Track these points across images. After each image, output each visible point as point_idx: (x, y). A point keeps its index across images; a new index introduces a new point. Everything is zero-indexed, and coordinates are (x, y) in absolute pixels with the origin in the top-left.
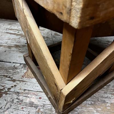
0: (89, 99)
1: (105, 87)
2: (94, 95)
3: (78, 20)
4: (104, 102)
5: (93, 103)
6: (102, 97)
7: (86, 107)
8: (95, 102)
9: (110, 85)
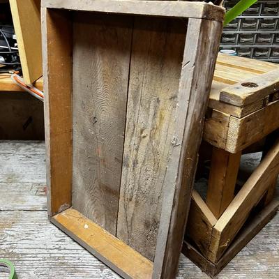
0: (245, 248)
1: (264, 229)
2: (251, 242)
3: (235, 147)
5: (252, 253)
7: (244, 260)
8: (254, 251)
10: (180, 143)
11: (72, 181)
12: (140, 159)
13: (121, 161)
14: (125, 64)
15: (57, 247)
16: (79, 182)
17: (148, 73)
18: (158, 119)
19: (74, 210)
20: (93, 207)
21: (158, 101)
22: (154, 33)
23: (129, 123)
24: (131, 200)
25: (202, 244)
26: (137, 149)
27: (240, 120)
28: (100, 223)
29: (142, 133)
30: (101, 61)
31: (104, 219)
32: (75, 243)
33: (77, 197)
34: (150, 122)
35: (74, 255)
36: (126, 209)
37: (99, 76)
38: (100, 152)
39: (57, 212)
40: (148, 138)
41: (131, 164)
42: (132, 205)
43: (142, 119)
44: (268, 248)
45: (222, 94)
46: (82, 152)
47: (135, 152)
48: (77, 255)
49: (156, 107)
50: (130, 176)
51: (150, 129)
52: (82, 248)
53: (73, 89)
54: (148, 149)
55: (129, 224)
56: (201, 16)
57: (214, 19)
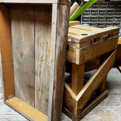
0: (92, 110)
1: (102, 102)
2: (95, 108)
3: (79, 62)
4: (102, 111)
5: (95, 112)
6: (101, 108)
7: (91, 115)
8: (96, 111)
9: (104, 101)
10: (54, 60)
11: (14, 84)
12: (42, 71)
13: (34, 73)
14: (32, 27)
15: (7, 114)
16: (17, 84)
17: (43, 31)
18: (48, 52)
19: (16, 98)
20: (24, 95)
21: (47, 43)
22: (44, 13)
23: (36, 55)
24: (39, 90)
25: (71, 108)
26: (40, 66)
27: (79, 49)
28: (27, 102)
29: (42, 59)
30: (23, 27)
31: (29, 100)
32: (16, 112)
33: (17, 91)
34: (45, 53)
35: (15, 117)
36: (38, 95)
37: (23, 34)
38: (25, 69)
39: (8, 99)
40: (44, 61)
41: (38, 73)
42: (40, 92)
43: (41, 52)
44: (102, 110)
45: (72, 38)
46: (18, 70)
47: (40, 68)
48: (16, 117)
49: (47, 47)
50: (38, 79)
51: (45, 56)
52: (18, 114)
53: (12, 41)
54: (45, 66)
55: (40, 101)
56: (57, 3)
57: (65, 5)
